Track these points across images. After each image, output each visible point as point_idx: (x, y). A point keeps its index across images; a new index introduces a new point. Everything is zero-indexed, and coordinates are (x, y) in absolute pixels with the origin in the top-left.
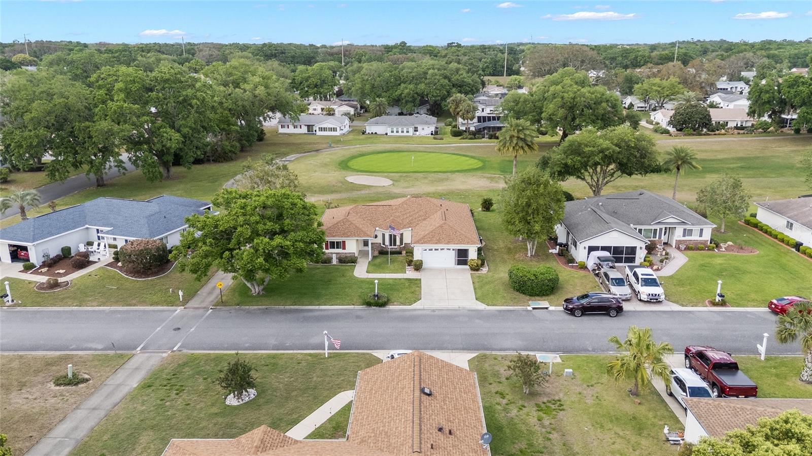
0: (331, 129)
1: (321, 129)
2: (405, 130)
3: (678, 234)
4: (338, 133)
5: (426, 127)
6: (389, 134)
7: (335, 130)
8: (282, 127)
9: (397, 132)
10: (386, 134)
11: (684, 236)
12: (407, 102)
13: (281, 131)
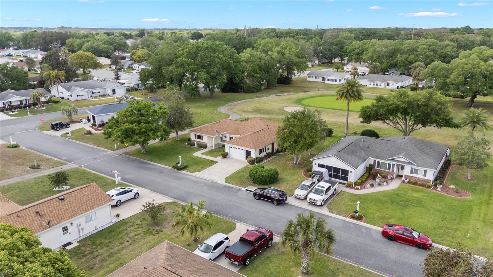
0: (334, 80)
1: (328, 80)
2: (379, 84)
3: (407, 171)
4: (337, 83)
5: (395, 83)
6: (368, 86)
7: (336, 81)
8: (309, 77)
9: (374, 85)
10: (367, 86)
11: (411, 173)
12: (400, 66)
13: (308, 79)
